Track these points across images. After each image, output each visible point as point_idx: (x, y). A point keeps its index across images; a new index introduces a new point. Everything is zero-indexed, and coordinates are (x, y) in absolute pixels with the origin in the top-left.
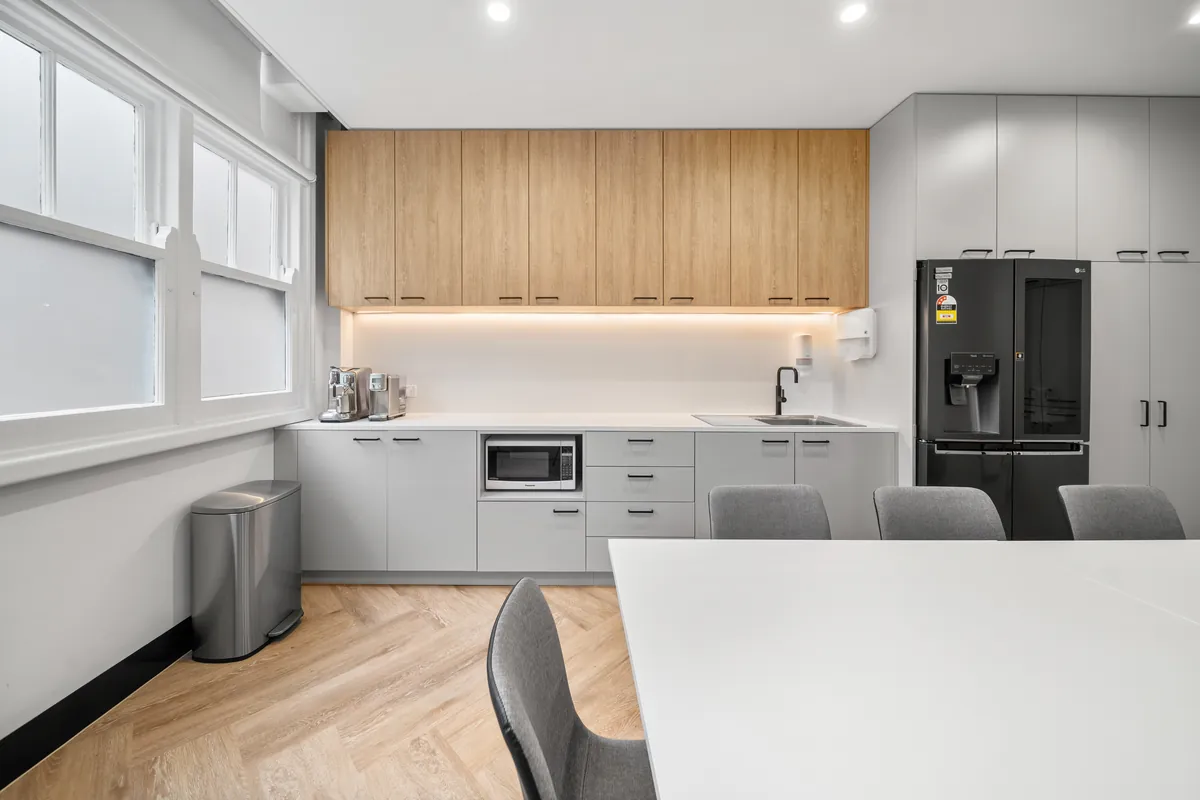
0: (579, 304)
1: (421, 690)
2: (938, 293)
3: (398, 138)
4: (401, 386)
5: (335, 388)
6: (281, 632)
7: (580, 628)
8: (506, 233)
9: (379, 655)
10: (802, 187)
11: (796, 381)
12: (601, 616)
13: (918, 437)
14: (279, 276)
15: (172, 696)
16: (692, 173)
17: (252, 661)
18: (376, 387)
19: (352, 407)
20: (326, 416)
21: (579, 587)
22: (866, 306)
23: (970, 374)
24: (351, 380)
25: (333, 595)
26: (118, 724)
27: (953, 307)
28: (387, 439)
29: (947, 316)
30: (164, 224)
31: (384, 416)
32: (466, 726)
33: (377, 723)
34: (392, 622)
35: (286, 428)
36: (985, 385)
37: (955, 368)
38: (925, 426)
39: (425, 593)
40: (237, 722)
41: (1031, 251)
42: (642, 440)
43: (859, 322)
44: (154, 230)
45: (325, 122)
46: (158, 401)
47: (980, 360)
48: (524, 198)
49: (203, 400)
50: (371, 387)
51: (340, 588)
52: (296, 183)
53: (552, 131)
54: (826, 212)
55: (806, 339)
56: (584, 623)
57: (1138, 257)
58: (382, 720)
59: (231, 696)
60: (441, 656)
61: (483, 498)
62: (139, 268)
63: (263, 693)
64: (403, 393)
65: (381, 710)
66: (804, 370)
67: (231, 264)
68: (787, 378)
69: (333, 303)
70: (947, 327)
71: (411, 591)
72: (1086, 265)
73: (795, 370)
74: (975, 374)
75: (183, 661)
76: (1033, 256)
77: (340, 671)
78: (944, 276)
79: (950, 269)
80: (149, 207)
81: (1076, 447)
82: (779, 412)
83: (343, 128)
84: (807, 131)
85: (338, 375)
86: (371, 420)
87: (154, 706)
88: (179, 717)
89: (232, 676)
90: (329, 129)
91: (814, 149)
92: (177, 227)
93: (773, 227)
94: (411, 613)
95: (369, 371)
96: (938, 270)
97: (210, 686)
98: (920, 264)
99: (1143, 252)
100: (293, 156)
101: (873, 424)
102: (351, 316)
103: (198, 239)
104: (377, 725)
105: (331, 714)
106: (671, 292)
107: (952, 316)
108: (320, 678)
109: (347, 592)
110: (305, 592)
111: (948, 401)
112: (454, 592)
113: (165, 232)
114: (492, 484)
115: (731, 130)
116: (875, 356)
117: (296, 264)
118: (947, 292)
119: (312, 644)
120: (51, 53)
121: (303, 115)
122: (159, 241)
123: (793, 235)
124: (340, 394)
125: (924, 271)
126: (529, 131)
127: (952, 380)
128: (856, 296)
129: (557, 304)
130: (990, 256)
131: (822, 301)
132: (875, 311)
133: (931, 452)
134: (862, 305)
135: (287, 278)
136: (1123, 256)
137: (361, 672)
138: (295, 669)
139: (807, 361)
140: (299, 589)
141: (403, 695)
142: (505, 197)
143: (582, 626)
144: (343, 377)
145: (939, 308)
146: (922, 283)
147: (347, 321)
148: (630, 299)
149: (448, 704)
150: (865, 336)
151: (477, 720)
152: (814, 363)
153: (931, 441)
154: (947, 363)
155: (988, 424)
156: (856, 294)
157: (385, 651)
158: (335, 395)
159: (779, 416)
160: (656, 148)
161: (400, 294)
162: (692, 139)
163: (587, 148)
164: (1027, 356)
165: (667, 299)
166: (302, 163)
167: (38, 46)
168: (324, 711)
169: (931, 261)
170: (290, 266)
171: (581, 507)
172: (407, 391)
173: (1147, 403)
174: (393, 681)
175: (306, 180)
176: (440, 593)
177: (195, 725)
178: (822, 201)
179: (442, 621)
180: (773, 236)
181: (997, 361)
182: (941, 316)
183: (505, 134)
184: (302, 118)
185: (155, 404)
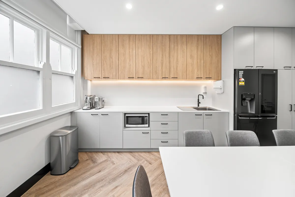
0: (148, 79)
1: (110, 183)
2: (240, 77)
3: (102, 37)
4: (103, 100)
5: (86, 100)
6: (74, 166)
7: (149, 164)
8: (130, 61)
9: (98, 173)
10: (205, 49)
11: (203, 98)
12: (155, 161)
13: (234, 114)
14: (72, 72)
15: (45, 185)
16: (177, 46)
17: (66, 175)
18: (97, 101)
19: (91, 106)
20: (84, 108)
21: (149, 152)
22: (221, 80)
23: (248, 98)
24: (90, 99)
25: (86, 155)
26: (30, 194)
27: (243, 81)
28: (100, 114)
29: (242, 83)
30: (42, 61)
31: (99, 108)
32: (121, 194)
33: (98, 193)
34: (101, 163)
35: (74, 112)
36: (251, 101)
37: (244, 97)
38: (236, 111)
39: (110, 154)
40: (62, 193)
41: (262, 67)
42: (165, 114)
43: (219, 83)
44: (40, 63)
45: (84, 33)
46: (41, 108)
47: (250, 95)
48: (135, 51)
49: (52, 106)
50: (95, 101)
51: (88, 153)
52: (76, 48)
53: (142, 35)
54: (211, 56)
55: (205, 87)
56: (151, 163)
57: (289, 68)
58: (100, 192)
59: (60, 185)
60: (114, 173)
61: (125, 130)
62: (36, 73)
63: (69, 184)
64: (104, 101)
65: (99, 189)
66: (205, 95)
67: (60, 70)
68: (201, 97)
69: (86, 79)
70: (242, 86)
71: (106, 153)
72: (276, 70)
73: (203, 96)
74: (249, 98)
75: (47, 175)
76: (263, 68)
77: (89, 177)
78: (241, 73)
79: (243, 71)
80: (38, 57)
81: (274, 116)
82: (198, 106)
83: (88, 34)
84: (206, 35)
85: (87, 97)
86: (96, 109)
87: (40, 189)
88: (47, 192)
89: (60, 179)
90: (84, 34)
91: (208, 40)
92: (46, 62)
93: (197, 60)
94: (106, 160)
95: (95, 96)
96: (240, 72)
97: (55, 182)
98: (235, 70)
99: (290, 67)
100: (75, 41)
101: (223, 110)
102: (90, 81)
103: (51, 65)
104: (99, 194)
105: (86, 190)
106: (172, 76)
107: (243, 83)
108: (83, 179)
109: (90, 154)
110: (79, 153)
111: (242, 105)
112: (117, 154)
113: (43, 63)
114: (127, 126)
115: (187, 35)
116: (223, 92)
117: (76, 69)
118: (242, 77)
119: (81, 170)
120: (12, 18)
121: (78, 31)
122: (41, 66)
123: (202, 62)
124: (88, 102)
125: (236, 72)
126: (136, 35)
127: (243, 99)
128: (218, 78)
129: (143, 79)
130: (252, 68)
131: (210, 78)
132: (223, 81)
133: (238, 118)
134: (220, 79)
135: (74, 73)
136: (285, 68)
137: (94, 177)
138: (77, 177)
139: (206, 93)
140: (78, 153)
141: (105, 185)
142: (130, 52)
143: (150, 164)
144: (88, 98)
145: (240, 82)
146: (236, 75)
147: (89, 83)
148: (161, 78)
149: (116, 187)
150: (221, 87)
151: (124, 192)
152: (207, 93)
153: (238, 115)
154: (242, 95)
155: (252, 110)
156: (218, 77)
157: (100, 171)
158: (86, 103)
159: (198, 107)
160: (168, 39)
161: (103, 77)
162: (177, 37)
163: (151, 39)
164: (262, 93)
165: (171, 78)
166: (78, 43)
167: (9, 17)
168: (84, 189)
169: (238, 69)
170: (74, 70)
171: (149, 132)
172: (105, 101)
173: (291, 105)
174: (102, 180)
175: (79, 47)
176: (113, 154)
177: (51, 194)
178: (209, 53)
179: (114, 162)
180: (198, 62)
181: (254, 95)
182: (240, 83)
183: (130, 36)
184: (78, 32)
185: (40, 109)
